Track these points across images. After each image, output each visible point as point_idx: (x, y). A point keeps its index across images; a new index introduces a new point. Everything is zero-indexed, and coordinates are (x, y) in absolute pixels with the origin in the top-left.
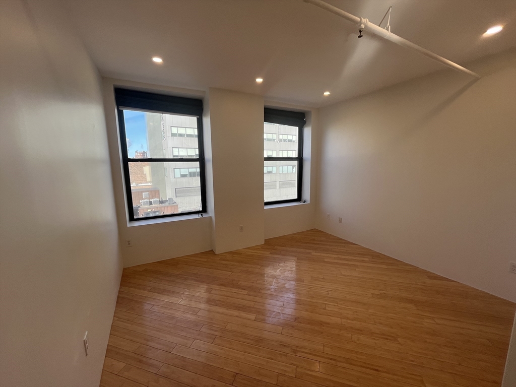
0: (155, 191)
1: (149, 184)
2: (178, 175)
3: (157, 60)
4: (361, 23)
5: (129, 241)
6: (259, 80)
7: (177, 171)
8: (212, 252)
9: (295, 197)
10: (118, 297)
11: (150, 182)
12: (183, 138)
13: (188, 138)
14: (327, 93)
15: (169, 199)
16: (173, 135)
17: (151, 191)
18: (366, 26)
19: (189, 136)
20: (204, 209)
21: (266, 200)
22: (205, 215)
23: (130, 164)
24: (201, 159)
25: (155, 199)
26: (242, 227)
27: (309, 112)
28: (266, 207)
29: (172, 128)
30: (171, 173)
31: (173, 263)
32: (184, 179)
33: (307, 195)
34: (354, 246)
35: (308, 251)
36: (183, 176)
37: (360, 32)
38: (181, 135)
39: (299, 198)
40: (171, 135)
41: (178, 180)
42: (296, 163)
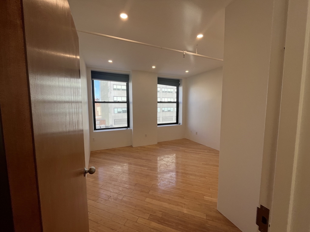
0: (103, 121)
1: (100, 117)
2: (116, 112)
3: (110, 61)
4: (183, 53)
5: (94, 139)
6: (154, 67)
7: (116, 110)
8: (131, 146)
9: (175, 122)
10: (89, 161)
11: (100, 116)
12: (120, 91)
13: (122, 91)
14: (187, 72)
15: (111, 125)
16: (114, 89)
17: (101, 121)
18: (186, 54)
19: (123, 90)
20: (129, 126)
21: (158, 123)
22: (128, 129)
23: (96, 104)
24: (128, 102)
25: (103, 125)
26: (146, 135)
27: (181, 79)
28: (158, 126)
29: (114, 85)
30: (112, 111)
31: (114, 150)
32: (120, 114)
33: (180, 121)
34: (202, 146)
35: (178, 147)
36: (119, 112)
37: (184, 55)
38: (119, 89)
39: (177, 123)
40: (113, 90)
41: (116, 114)
42: (175, 105)
